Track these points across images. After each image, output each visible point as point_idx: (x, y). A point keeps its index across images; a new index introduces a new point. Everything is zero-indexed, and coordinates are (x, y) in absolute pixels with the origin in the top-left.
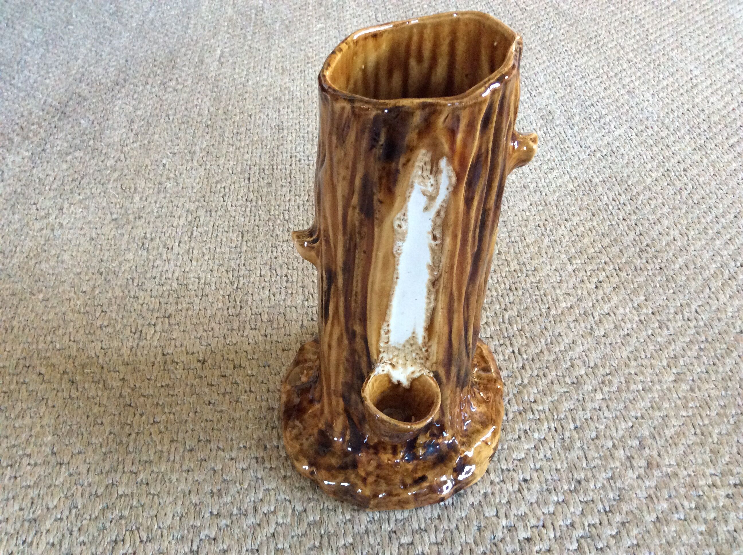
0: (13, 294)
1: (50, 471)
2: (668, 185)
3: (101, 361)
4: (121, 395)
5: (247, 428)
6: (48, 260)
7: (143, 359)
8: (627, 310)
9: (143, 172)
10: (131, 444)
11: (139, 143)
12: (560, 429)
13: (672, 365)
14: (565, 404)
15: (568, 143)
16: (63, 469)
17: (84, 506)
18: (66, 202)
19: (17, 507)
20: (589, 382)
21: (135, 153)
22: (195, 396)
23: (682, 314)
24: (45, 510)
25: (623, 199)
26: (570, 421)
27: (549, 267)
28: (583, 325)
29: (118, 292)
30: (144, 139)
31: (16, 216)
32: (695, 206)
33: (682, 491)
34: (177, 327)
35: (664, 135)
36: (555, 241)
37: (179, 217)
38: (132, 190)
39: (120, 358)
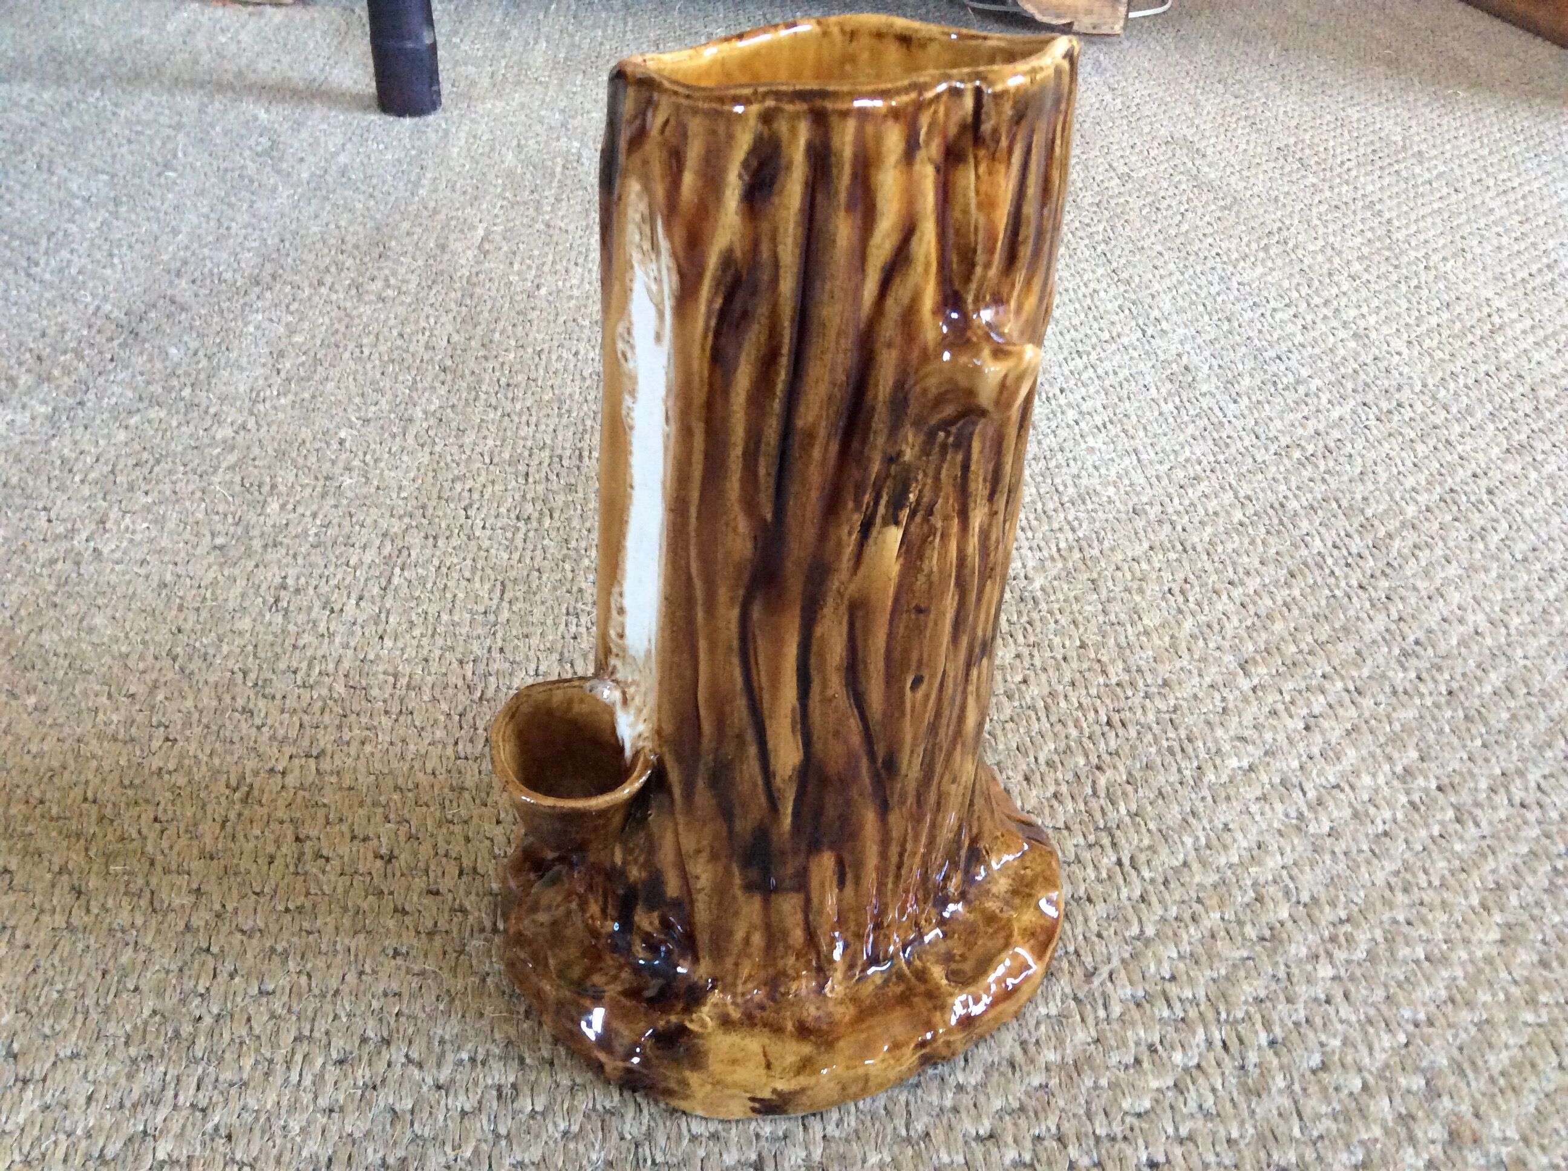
2: (1456, 519)
3: (150, 848)
4: (188, 927)
5: (481, 1015)
6: (57, 625)
7: (248, 848)
8: (1381, 780)
9: (294, 455)
10: (201, 1042)
11: (290, 397)
12: (1235, 1046)
13: (1491, 905)
14: (1246, 987)
15: (1228, 430)
18: (116, 508)
20: (1299, 938)
21: (281, 416)
22: (362, 936)
23: (1508, 791)
25: (1356, 545)
26: (1259, 1026)
27: (1196, 680)
28: (1279, 807)
29: (208, 701)
30: (304, 389)
32: (1518, 566)
34: (334, 779)
36: (1209, 626)
37: (364, 547)
38: (266, 489)
39: (195, 843)
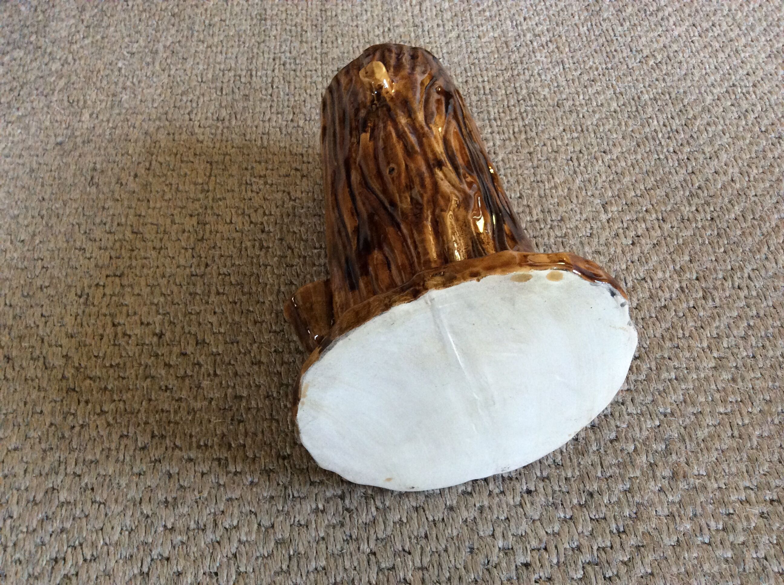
2: (732, 105)
3: (41, 332)
4: (63, 377)
5: (210, 421)
7: (90, 331)
8: (667, 275)
9: (94, 80)
10: (75, 439)
11: (90, 39)
13: (713, 347)
15: (615, 46)
21: (86, 52)
22: (149, 380)
25: (676, 124)
27: (578, 216)
29: (62, 242)
30: (97, 32)
32: (762, 136)
34: (130, 289)
35: (733, 36)
36: (589, 181)
37: (136, 142)
38: (81, 103)
39: (63, 328)
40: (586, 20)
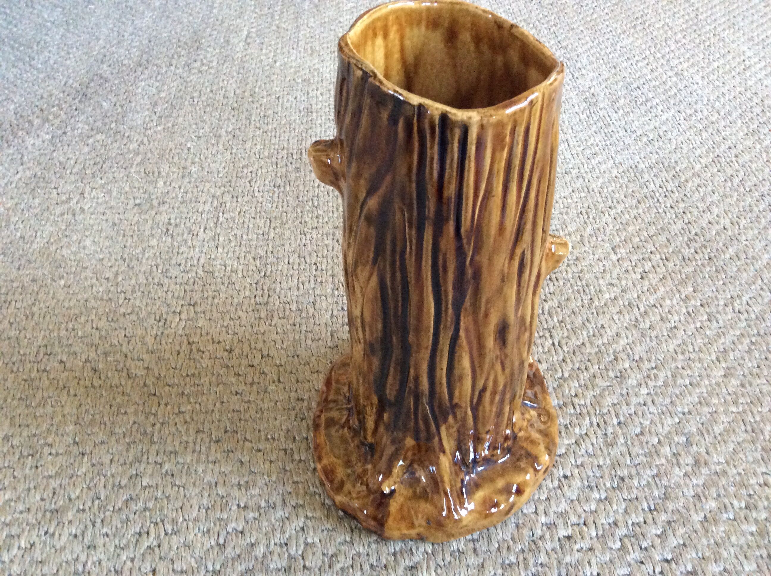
0: (34, 281)
1: (72, 461)
2: (719, 171)
3: (124, 349)
4: (145, 384)
5: (276, 419)
6: (69, 246)
7: (167, 348)
8: (675, 302)
9: (167, 157)
10: (156, 434)
11: (162, 126)
12: (602, 424)
13: (721, 359)
14: (608, 399)
15: (612, 128)
16: (86, 459)
17: (107, 497)
18: (88, 186)
19: (38, 498)
20: (633, 376)
21: (159, 136)
22: (221, 386)
23: (733, 306)
24: (67, 501)
25: (670, 186)
26: (614, 416)
27: (591, 256)
28: (627, 317)
29: (142, 279)
30: (168, 122)
31: (37, 201)
32: (747, 194)
33: (732, 490)
34: (202, 315)
35: (714, 119)
36: (599, 230)
37: (205, 203)
38: (156, 174)
39: (144, 346)
40: (584, 109)
